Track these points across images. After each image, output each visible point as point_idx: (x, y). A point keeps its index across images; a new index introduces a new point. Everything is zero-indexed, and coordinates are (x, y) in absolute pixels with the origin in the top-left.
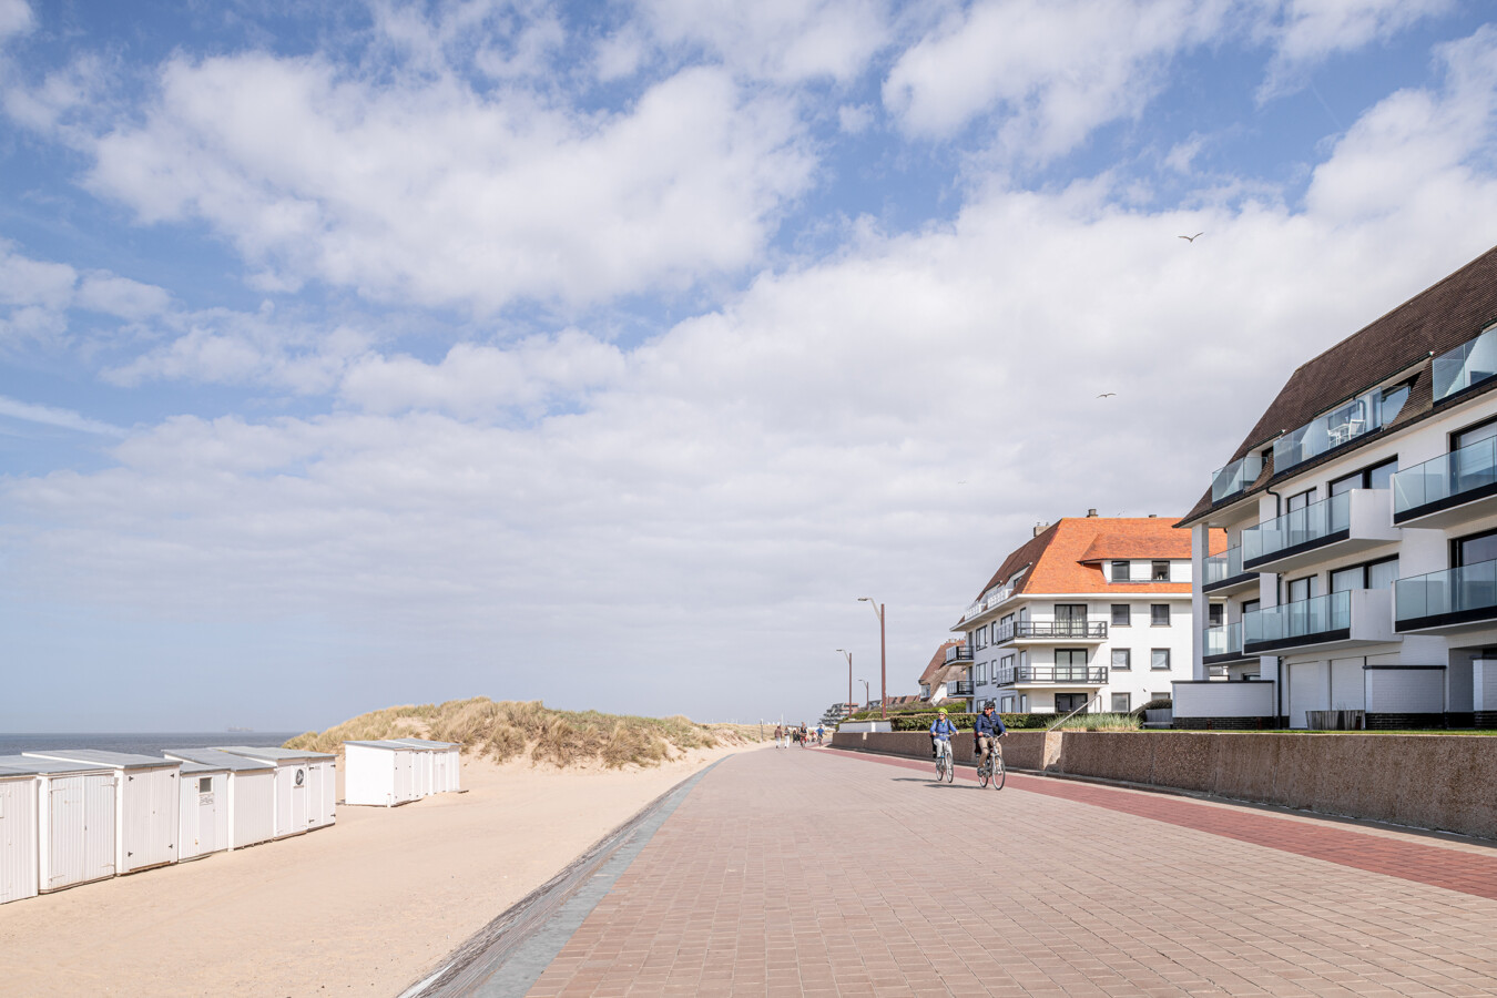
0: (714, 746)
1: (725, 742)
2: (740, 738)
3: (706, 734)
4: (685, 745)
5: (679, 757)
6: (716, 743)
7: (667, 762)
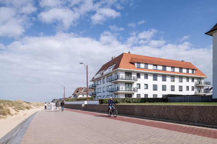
0: (30, 109)
1: (34, 107)
2: (38, 106)
3: (28, 105)
4: (18, 109)
5: (16, 114)
6: (31, 108)
7: (10, 116)
